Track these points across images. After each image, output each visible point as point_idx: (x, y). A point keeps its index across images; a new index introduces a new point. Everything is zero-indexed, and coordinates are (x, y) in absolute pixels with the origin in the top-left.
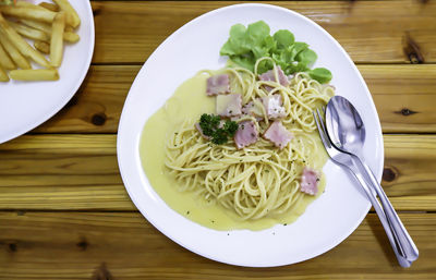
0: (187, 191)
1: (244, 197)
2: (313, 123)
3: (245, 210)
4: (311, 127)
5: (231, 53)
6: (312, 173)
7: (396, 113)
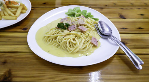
0: (50, 44)
1: (71, 44)
2: (94, 27)
3: (71, 49)
4: (94, 28)
5: (69, 14)
6: (95, 39)
7: (121, 28)
